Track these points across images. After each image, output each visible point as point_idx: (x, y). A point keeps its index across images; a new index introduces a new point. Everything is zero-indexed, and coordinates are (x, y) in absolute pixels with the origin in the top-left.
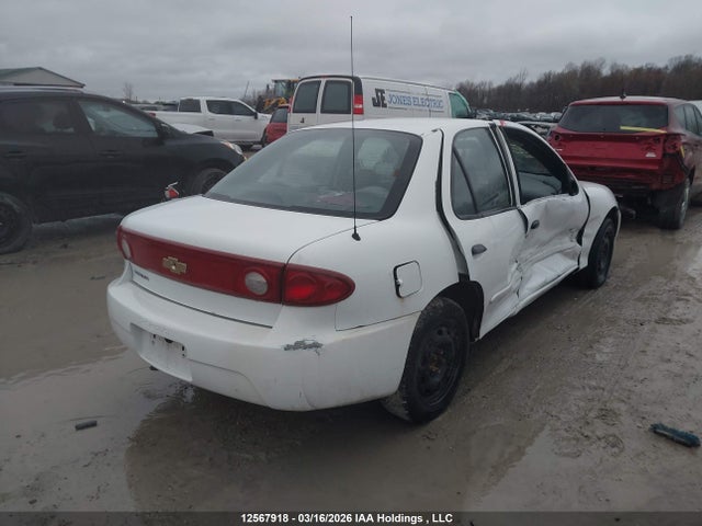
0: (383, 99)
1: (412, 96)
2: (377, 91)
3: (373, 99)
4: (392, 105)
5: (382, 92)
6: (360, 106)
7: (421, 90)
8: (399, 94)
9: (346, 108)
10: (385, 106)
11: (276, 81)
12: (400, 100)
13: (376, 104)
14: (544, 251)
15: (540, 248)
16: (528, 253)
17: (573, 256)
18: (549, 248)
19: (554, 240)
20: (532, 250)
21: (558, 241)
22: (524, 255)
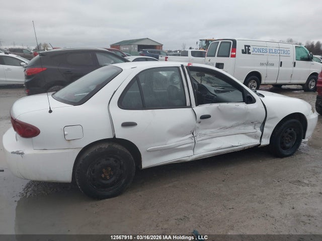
0: (249, 50)
1: (268, 48)
2: (245, 46)
3: (243, 50)
4: (254, 53)
5: (249, 46)
6: (234, 54)
7: (276, 45)
8: (259, 47)
9: (227, 54)
10: (249, 53)
11: (201, 40)
12: (259, 50)
13: (243, 52)
14: (228, 132)
15: (222, 130)
16: (208, 131)
17: (255, 137)
18: (233, 131)
19: (238, 127)
20: (213, 130)
21: (243, 128)
22: (203, 132)
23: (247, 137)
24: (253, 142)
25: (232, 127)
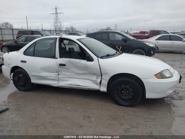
14: (80, 77)
15: (77, 75)
16: (68, 74)
17: (97, 84)
18: (83, 77)
19: (87, 75)
20: (71, 74)
21: (90, 76)
22: (65, 73)
23: (92, 82)
24: (95, 87)
25: (82, 74)
